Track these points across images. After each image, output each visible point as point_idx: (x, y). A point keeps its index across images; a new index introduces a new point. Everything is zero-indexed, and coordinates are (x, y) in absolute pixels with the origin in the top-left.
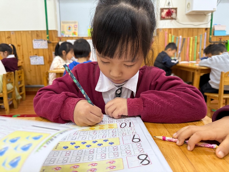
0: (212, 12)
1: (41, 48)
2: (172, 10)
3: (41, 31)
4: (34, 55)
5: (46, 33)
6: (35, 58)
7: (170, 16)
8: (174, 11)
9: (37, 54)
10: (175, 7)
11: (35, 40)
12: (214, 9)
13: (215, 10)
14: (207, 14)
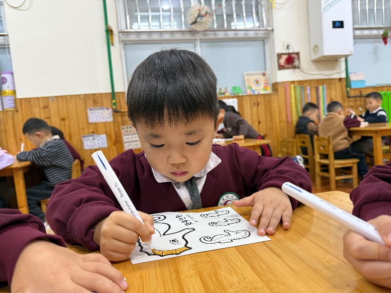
0: (346, 57)
2: (293, 55)
3: (101, 94)
4: (89, 133)
5: (109, 97)
6: (91, 138)
7: (292, 64)
8: (296, 57)
9: (95, 131)
10: (296, 51)
12: (350, 52)
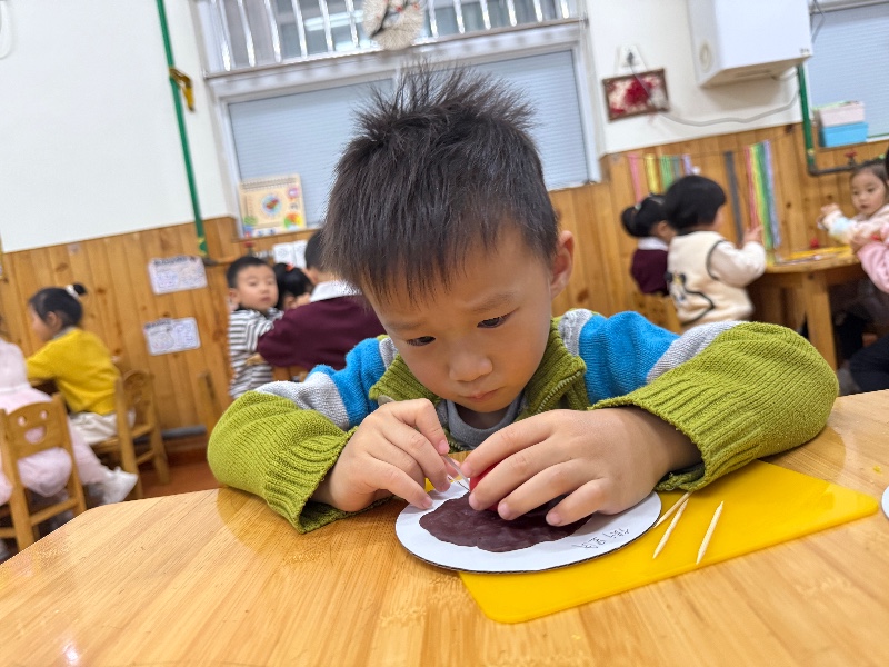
0: (798, 63)
1: (183, 286)
2: (648, 79)
3: (176, 228)
4: (157, 317)
5: (194, 229)
6: (162, 328)
7: (645, 102)
8: (656, 81)
9: (169, 311)
10: (654, 66)
11: (157, 264)
12: (802, 51)
13: (806, 54)
14: (782, 73)
